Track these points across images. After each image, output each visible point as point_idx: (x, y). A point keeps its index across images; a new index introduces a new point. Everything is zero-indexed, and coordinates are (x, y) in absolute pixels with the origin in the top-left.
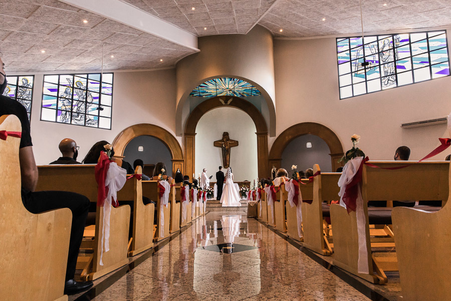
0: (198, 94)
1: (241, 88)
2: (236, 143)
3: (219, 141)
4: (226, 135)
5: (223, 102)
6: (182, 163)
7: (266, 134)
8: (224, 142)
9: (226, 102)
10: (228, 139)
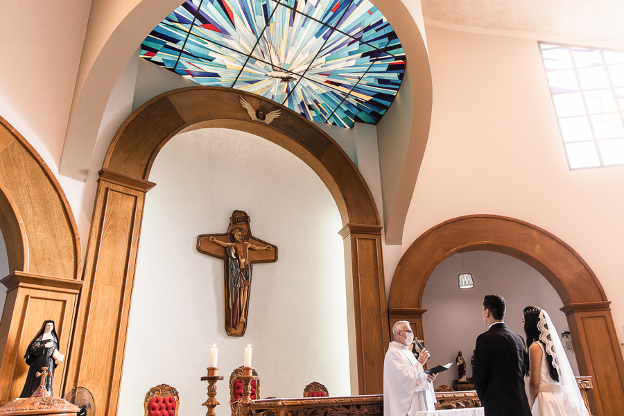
0: (173, 57)
1: (323, 79)
2: (270, 254)
3: (217, 235)
4: (240, 219)
5: (252, 114)
6: (71, 299)
7: (377, 231)
8: (233, 240)
9: (261, 113)
10: (248, 236)
